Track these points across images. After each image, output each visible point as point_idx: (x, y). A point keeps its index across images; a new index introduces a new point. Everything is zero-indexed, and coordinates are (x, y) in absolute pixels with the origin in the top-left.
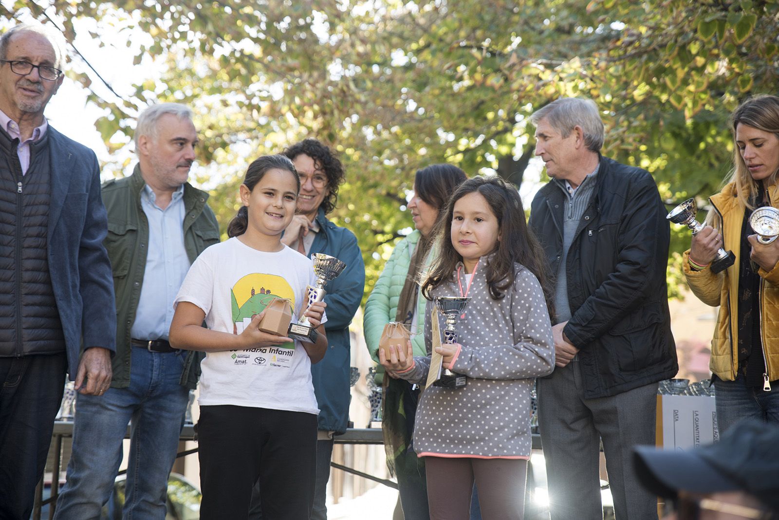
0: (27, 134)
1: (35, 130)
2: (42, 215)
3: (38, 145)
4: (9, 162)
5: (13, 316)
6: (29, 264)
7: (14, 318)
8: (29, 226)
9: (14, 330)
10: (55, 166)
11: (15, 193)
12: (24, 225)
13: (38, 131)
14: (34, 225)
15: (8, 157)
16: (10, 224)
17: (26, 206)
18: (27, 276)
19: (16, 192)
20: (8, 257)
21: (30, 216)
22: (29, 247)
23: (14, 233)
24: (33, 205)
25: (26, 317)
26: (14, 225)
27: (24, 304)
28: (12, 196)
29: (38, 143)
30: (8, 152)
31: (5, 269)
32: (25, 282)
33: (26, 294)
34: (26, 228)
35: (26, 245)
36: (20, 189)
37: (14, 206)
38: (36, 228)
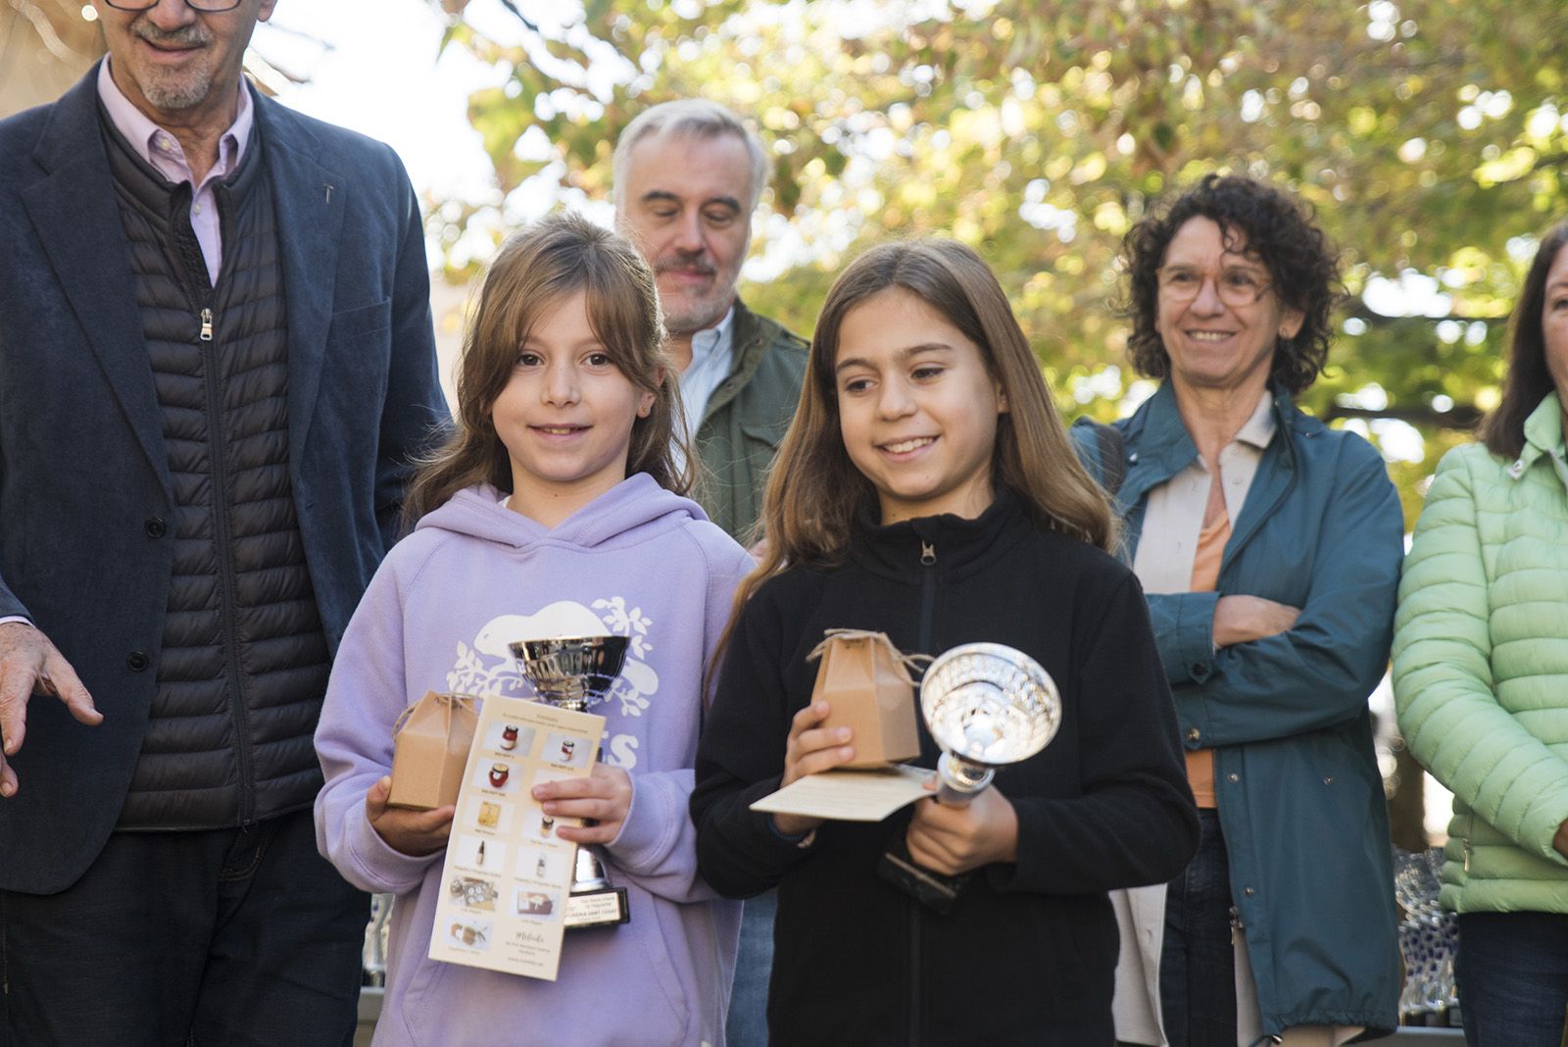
0: (204, 158)
1: (222, 144)
2: (272, 396)
3: (238, 184)
4: (168, 251)
5: (223, 711)
6: (252, 549)
7: (227, 716)
8: (246, 435)
9: (230, 750)
10: (293, 237)
11: (196, 344)
12: (229, 437)
13: (232, 143)
14: (255, 432)
15: (162, 237)
16: (189, 438)
17: (228, 377)
18: (250, 583)
19: (193, 339)
20: (196, 536)
21: (242, 403)
22: (250, 499)
23: (205, 464)
24: (250, 367)
25: (259, 707)
26: (203, 441)
27: (250, 669)
28: (184, 354)
29: (238, 177)
30: (164, 223)
31: (192, 573)
32: (248, 605)
33: (253, 640)
34: (237, 445)
35: (240, 495)
36: (207, 329)
37: (195, 383)
38: (261, 439)
